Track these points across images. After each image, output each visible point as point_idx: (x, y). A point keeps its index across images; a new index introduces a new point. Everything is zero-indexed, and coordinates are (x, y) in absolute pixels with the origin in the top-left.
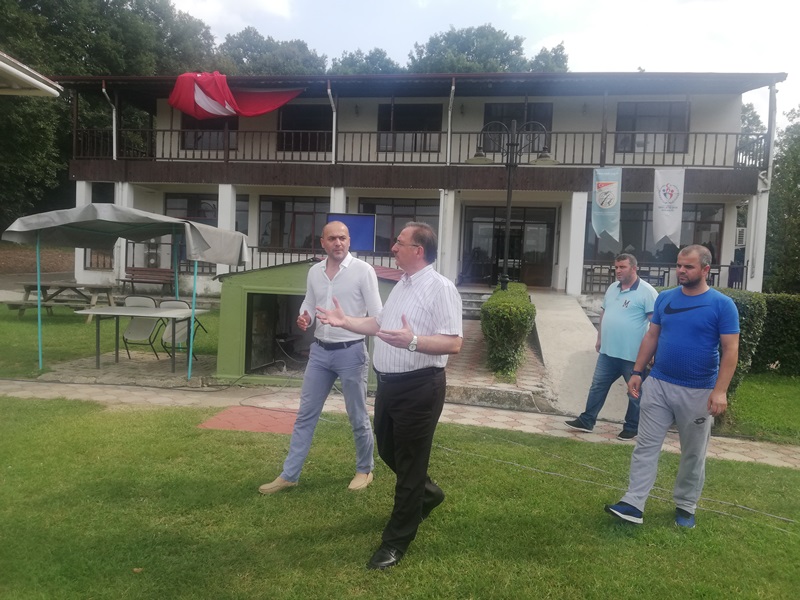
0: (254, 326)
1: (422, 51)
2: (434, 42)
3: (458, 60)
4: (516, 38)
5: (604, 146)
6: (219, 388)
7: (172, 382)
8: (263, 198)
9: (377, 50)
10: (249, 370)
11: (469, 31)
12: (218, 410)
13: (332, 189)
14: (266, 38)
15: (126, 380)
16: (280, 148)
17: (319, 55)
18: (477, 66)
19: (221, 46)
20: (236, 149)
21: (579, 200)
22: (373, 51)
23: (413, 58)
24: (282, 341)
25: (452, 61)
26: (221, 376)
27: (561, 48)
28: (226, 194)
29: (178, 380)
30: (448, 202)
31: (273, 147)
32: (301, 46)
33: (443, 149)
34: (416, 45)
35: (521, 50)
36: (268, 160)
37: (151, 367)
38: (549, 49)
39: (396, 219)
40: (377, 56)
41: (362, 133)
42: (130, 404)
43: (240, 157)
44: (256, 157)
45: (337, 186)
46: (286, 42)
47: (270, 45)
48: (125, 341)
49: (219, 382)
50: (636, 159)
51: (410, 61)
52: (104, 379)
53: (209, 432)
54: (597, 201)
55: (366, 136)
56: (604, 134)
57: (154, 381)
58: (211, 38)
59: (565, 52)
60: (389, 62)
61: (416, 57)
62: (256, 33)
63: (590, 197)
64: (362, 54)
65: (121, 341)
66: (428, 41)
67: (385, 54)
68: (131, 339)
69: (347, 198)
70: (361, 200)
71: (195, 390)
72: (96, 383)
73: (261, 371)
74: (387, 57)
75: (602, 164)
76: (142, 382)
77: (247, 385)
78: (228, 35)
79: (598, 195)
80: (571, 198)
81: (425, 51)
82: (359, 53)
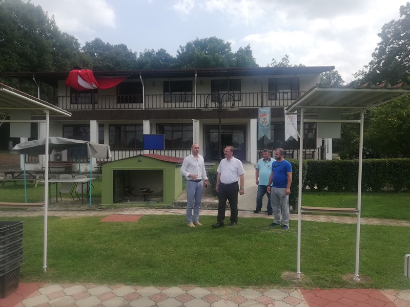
0: (116, 184)
1: (183, 49)
2: (189, 45)
3: (201, 54)
4: (228, 43)
5: (262, 99)
6: (103, 209)
7: (84, 208)
8: (110, 125)
9: (161, 49)
10: (115, 202)
11: (205, 40)
12: (106, 216)
13: (144, 121)
14: (106, 43)
15: (64, 208)
16: (119, 102)
17: (133, 52)
18: (209, 56)
19: (83, 48)
20: (97, 103)
21: (253, 122)
22: (160, 50)
23: (179, 52)
24: (127, 189)
25: (198, 54)
26: (104, 205)
27: (249, 47)
28: (94, 125)
29: (86, 207)
30: (197, 125)
31: (115, 102)
32: (124, 47)
33: (193, 101)
34: (180, 47)
35: (230, 48)
36: (113, 108)
37: (73, 203)
38: (243, 48)
39: (174, 133)
40: (162, 52)
41: (156, 95)
42: (69, 217)
43: (100, 107)
44: (107, 107)
45: (146, 119)
46: (116, 46)
47: (108, 47)
48: (60, 193)
49: (103, 207)
50: (276, 104)
51: (178, 54)
52: (55, 209)
53: (105, 223)
54: (261, 122)
55: (158, 97)
56: (262, 93)
57: (76, 208)
58: (79, 44)
59: (251, 49)
60: (168, 55)
61: (181, 52)
62: (101, 41)
63: (257, 120)
64: (154, 51)
65: (58, 194)
66: (186, 45)
67: (166, 51)
68: (62, 192)
69: (151, 124)
70: (157, 124)
71: (93, 210)
72: (51, 210)
73: (119, 202)
74: (166, 52)
75: (262, 106)
76: (71, 209)
77: (115, 207)
78: (87, 42)
79: (261, 120)
80: (250, 121)
81: (185, 49)
82: (153, 50)
